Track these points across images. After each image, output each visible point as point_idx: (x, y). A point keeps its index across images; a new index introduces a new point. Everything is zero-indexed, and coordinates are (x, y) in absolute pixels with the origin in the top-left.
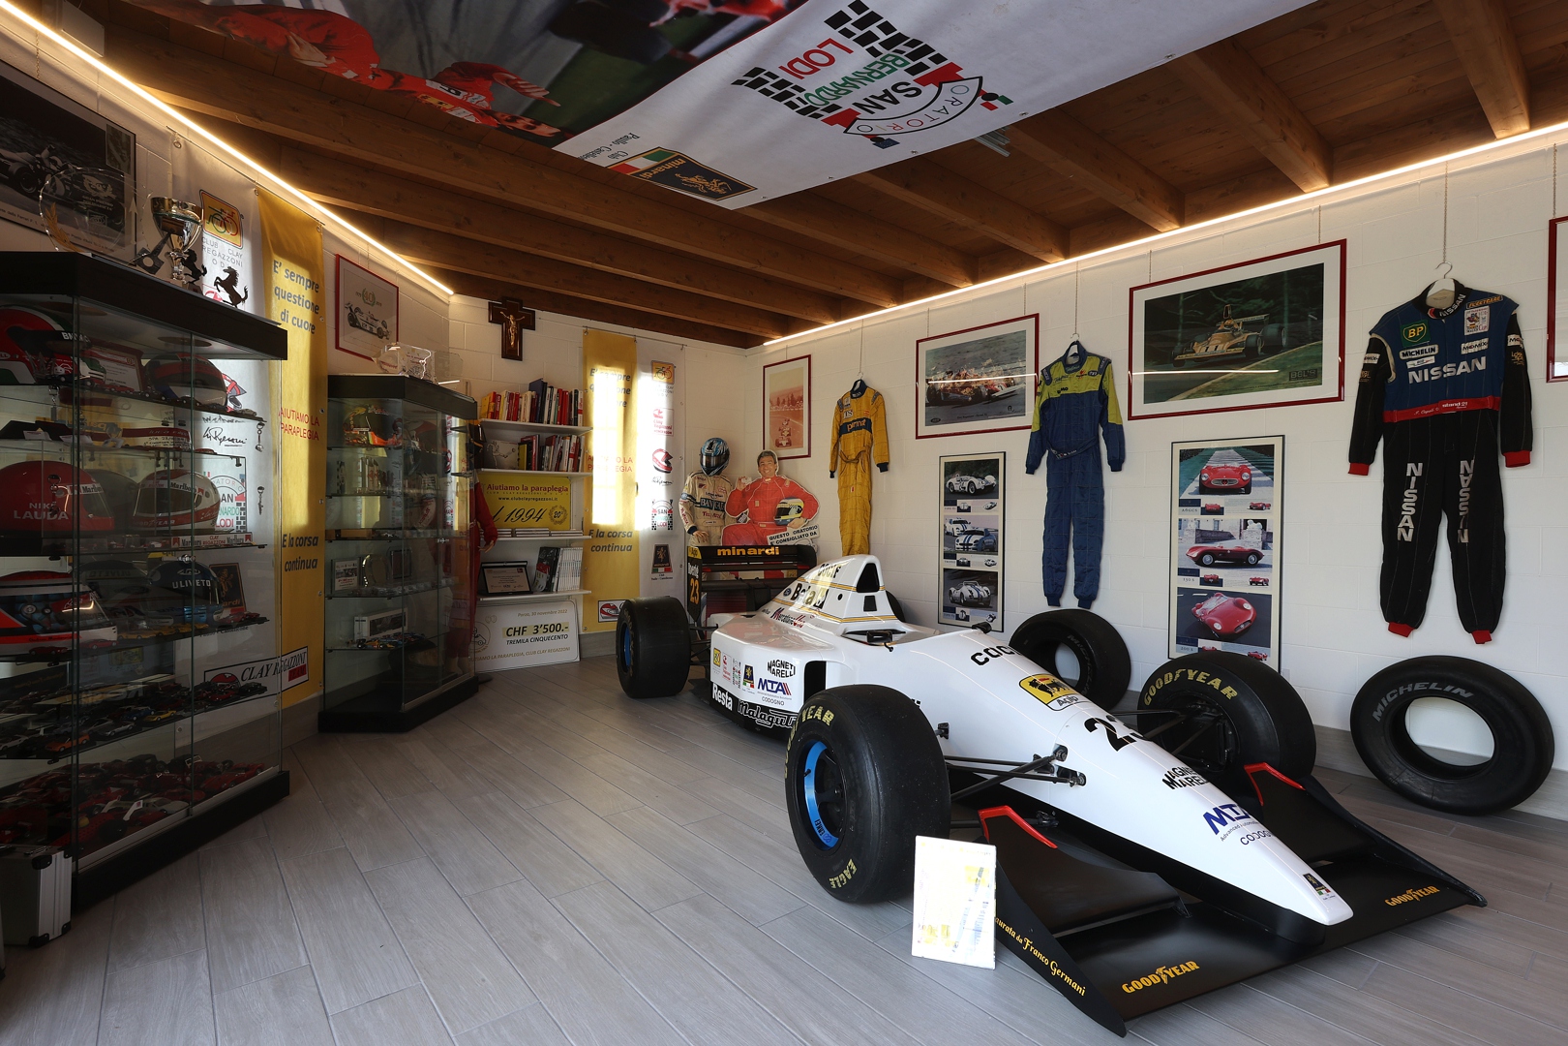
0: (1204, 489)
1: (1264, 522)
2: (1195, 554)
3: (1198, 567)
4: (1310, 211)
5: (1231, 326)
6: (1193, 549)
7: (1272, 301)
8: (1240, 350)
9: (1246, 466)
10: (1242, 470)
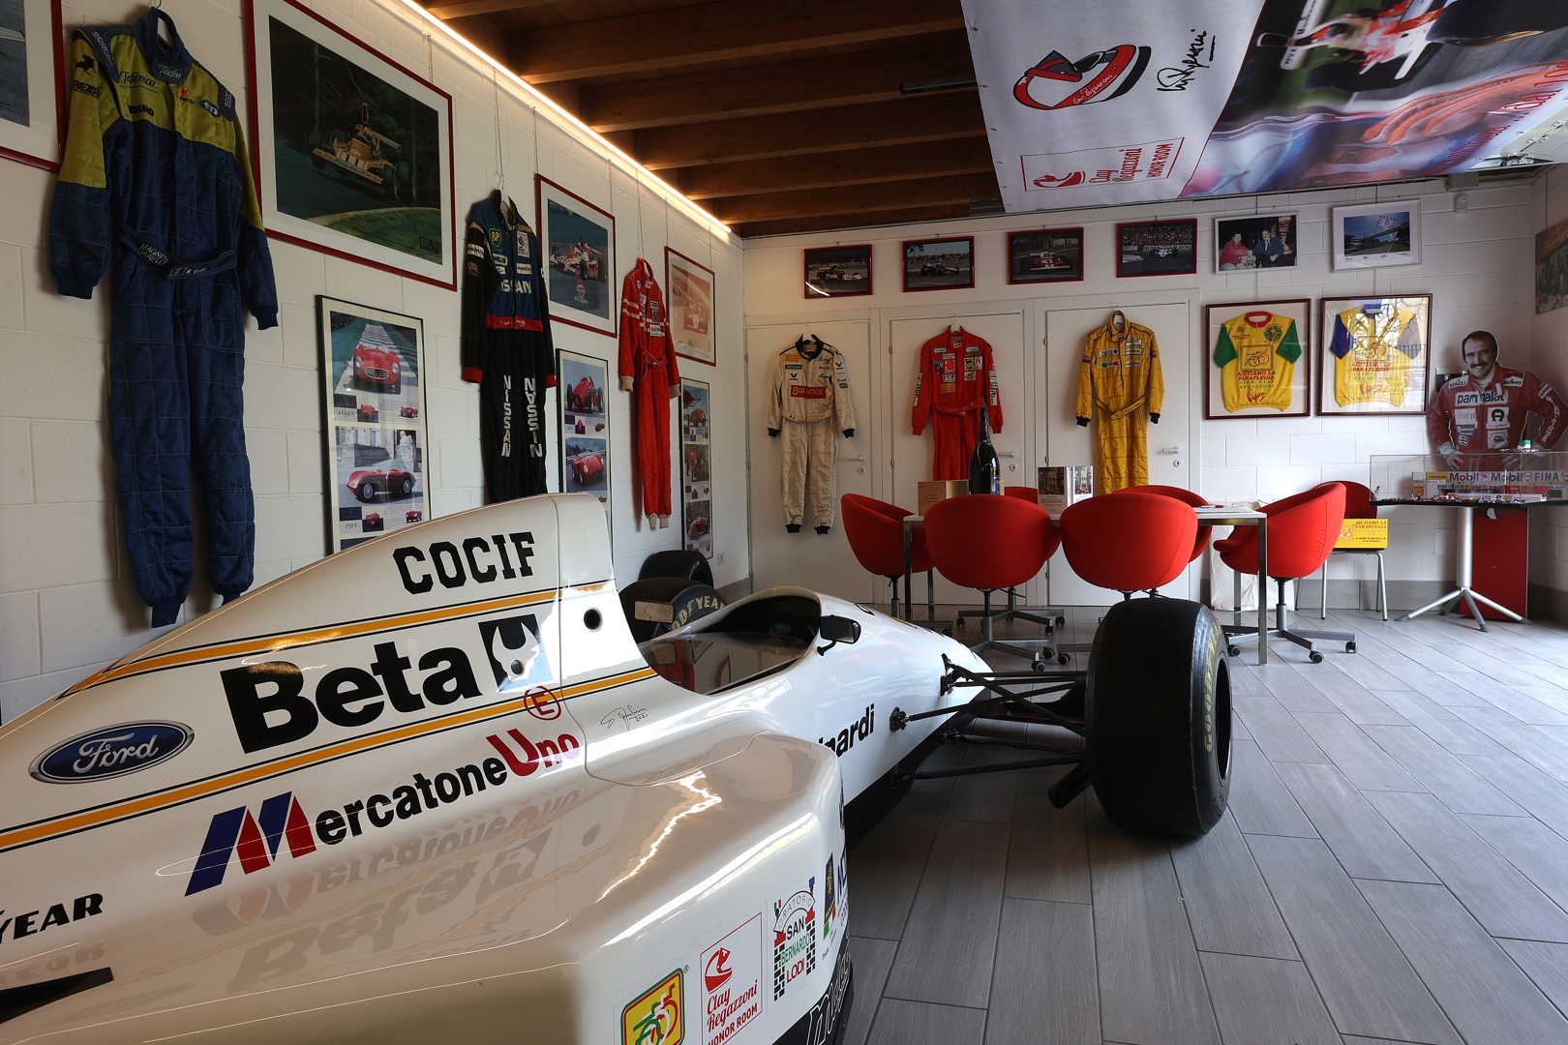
0: (359, 382)
1: (412, 433)
2: (355, 484)
3: (359, 504)
4: (420, 32)
5: (369, 138)
6: (354, 476)
7: (403, 130)
8: (379, 180)
9: (395, 354)
10: (391, 358)
